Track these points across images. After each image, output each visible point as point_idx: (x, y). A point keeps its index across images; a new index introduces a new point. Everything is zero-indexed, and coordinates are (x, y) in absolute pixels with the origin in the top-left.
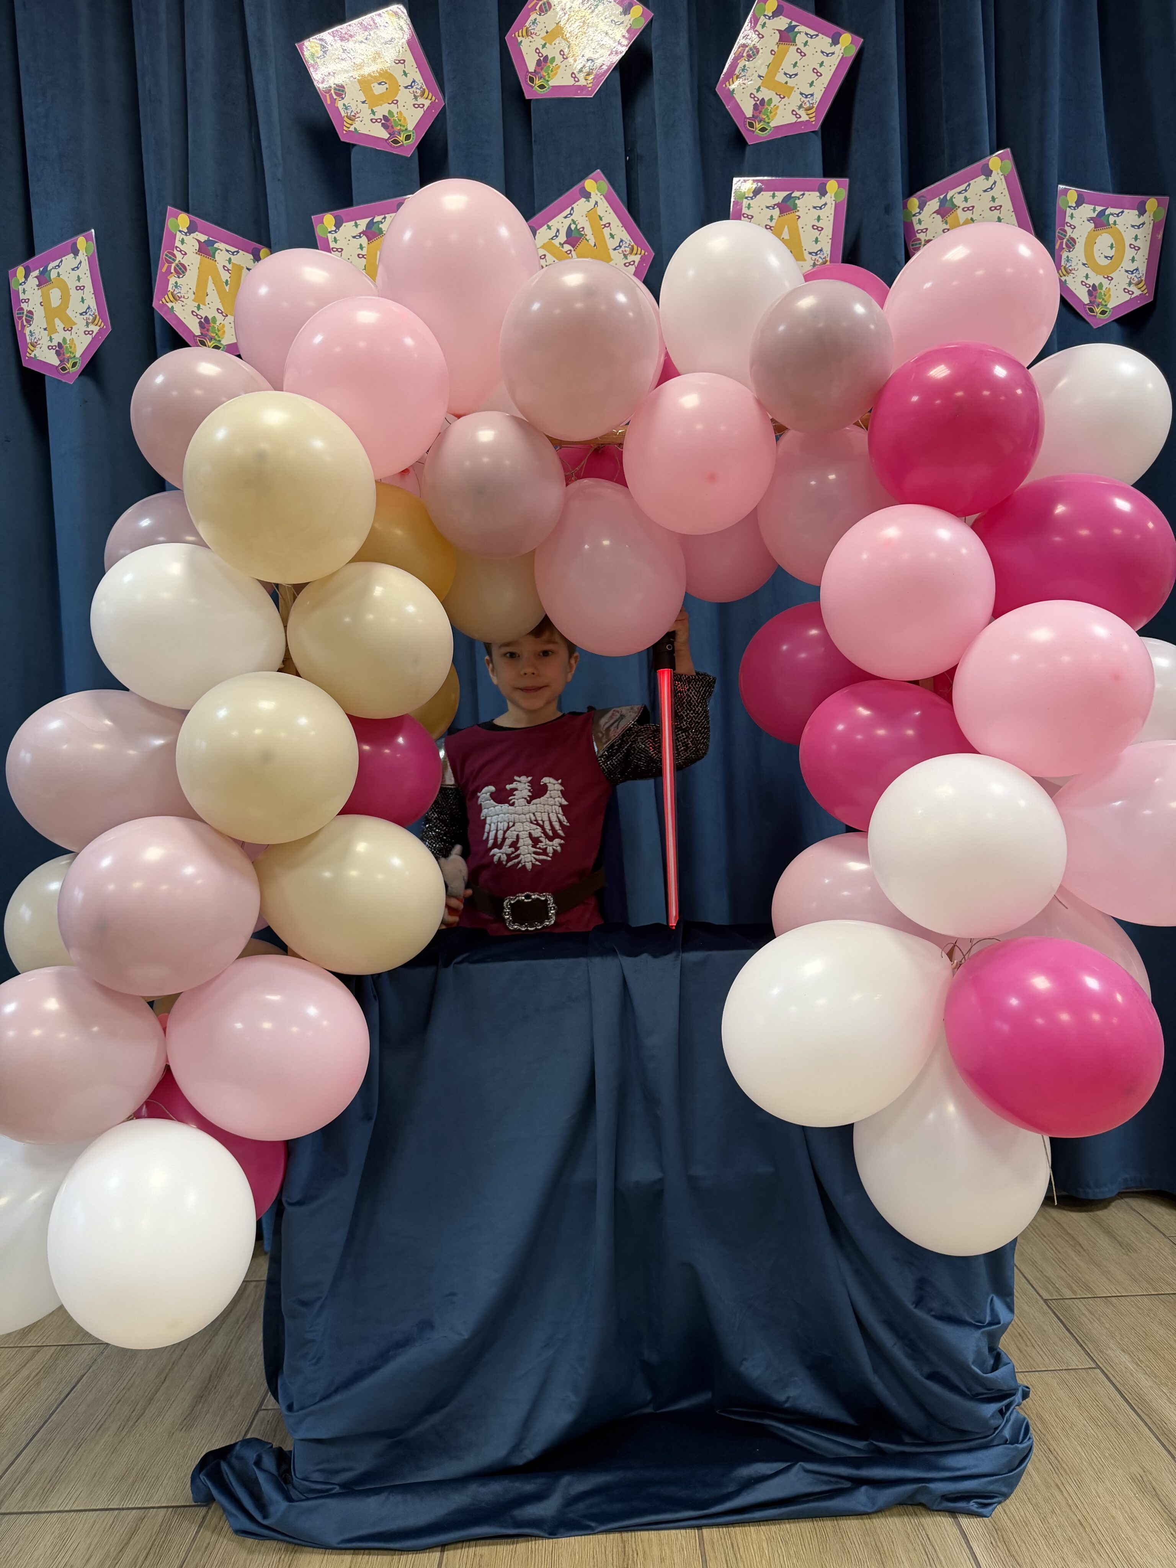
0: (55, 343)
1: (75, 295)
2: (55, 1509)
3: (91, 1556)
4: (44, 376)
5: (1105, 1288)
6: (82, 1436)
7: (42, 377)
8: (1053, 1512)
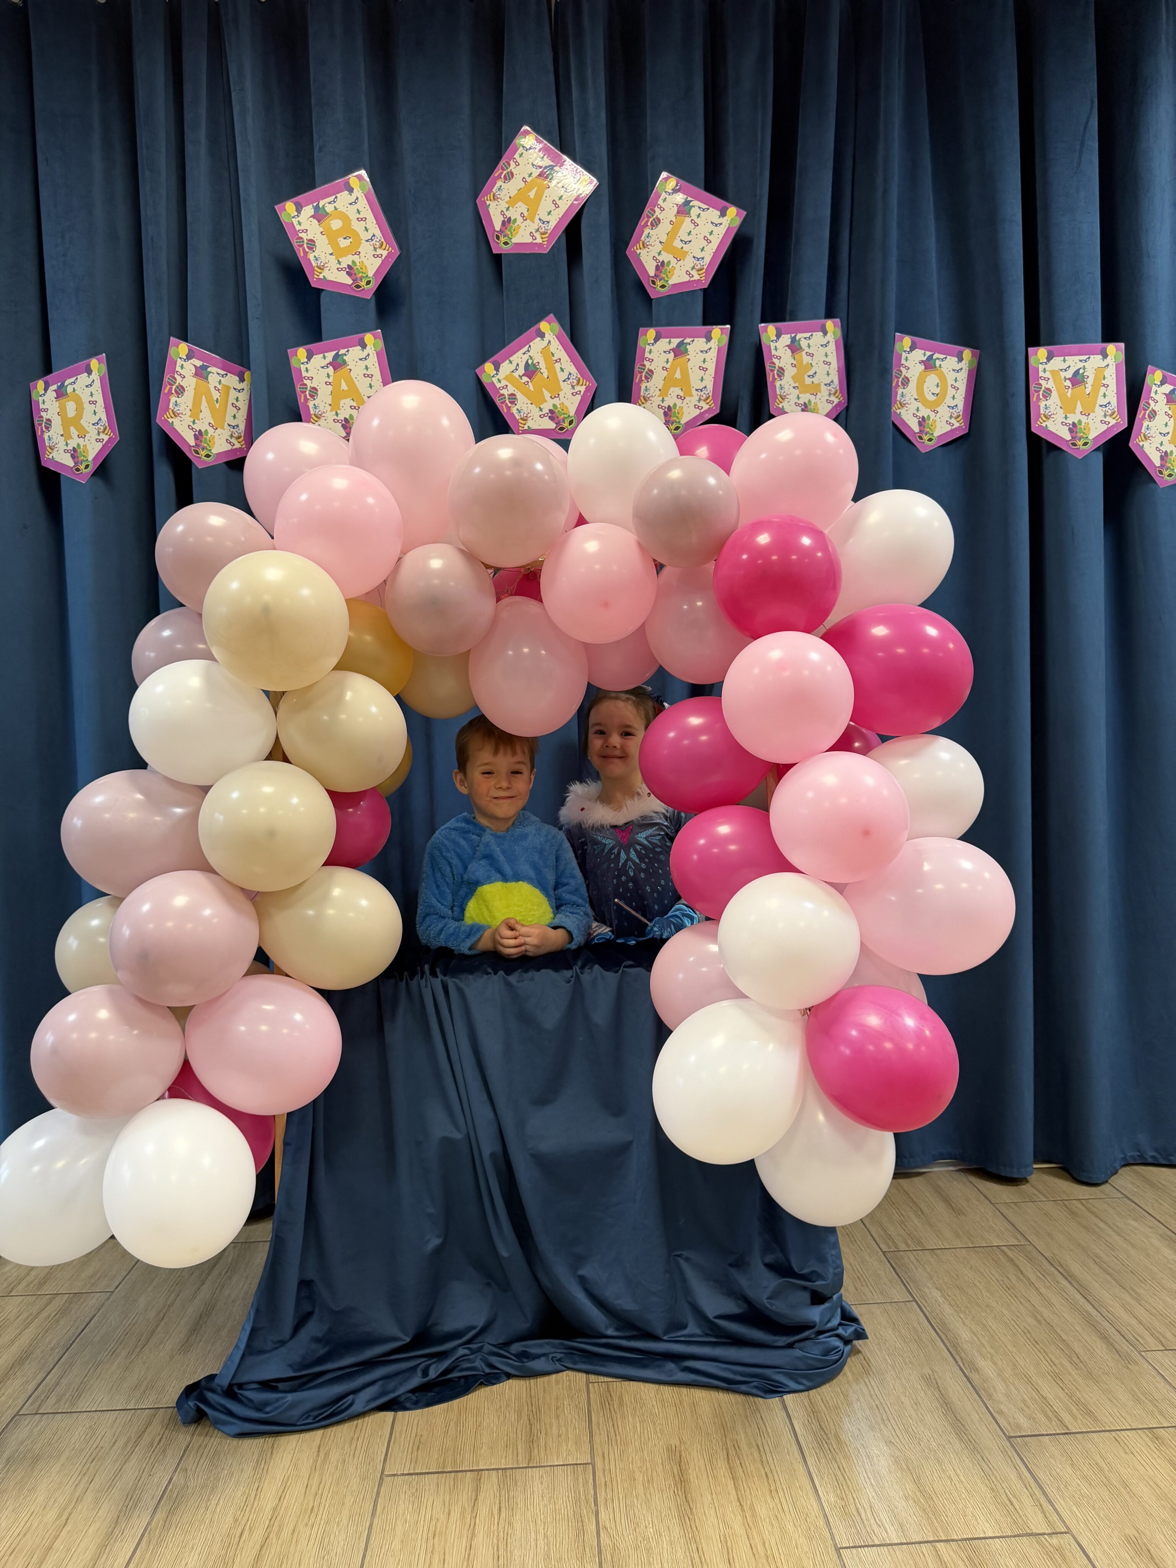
0: (70, 447)
1: (88, 409)
2: (84, 1410)
3: (116, 1441)
4: (59, 474)
5: (932, 1242)
6: (99, 1359)
7: (58, 475)
8: (858, 1400)
